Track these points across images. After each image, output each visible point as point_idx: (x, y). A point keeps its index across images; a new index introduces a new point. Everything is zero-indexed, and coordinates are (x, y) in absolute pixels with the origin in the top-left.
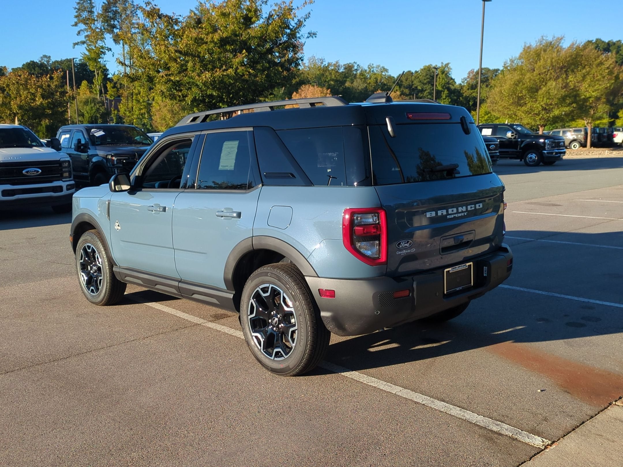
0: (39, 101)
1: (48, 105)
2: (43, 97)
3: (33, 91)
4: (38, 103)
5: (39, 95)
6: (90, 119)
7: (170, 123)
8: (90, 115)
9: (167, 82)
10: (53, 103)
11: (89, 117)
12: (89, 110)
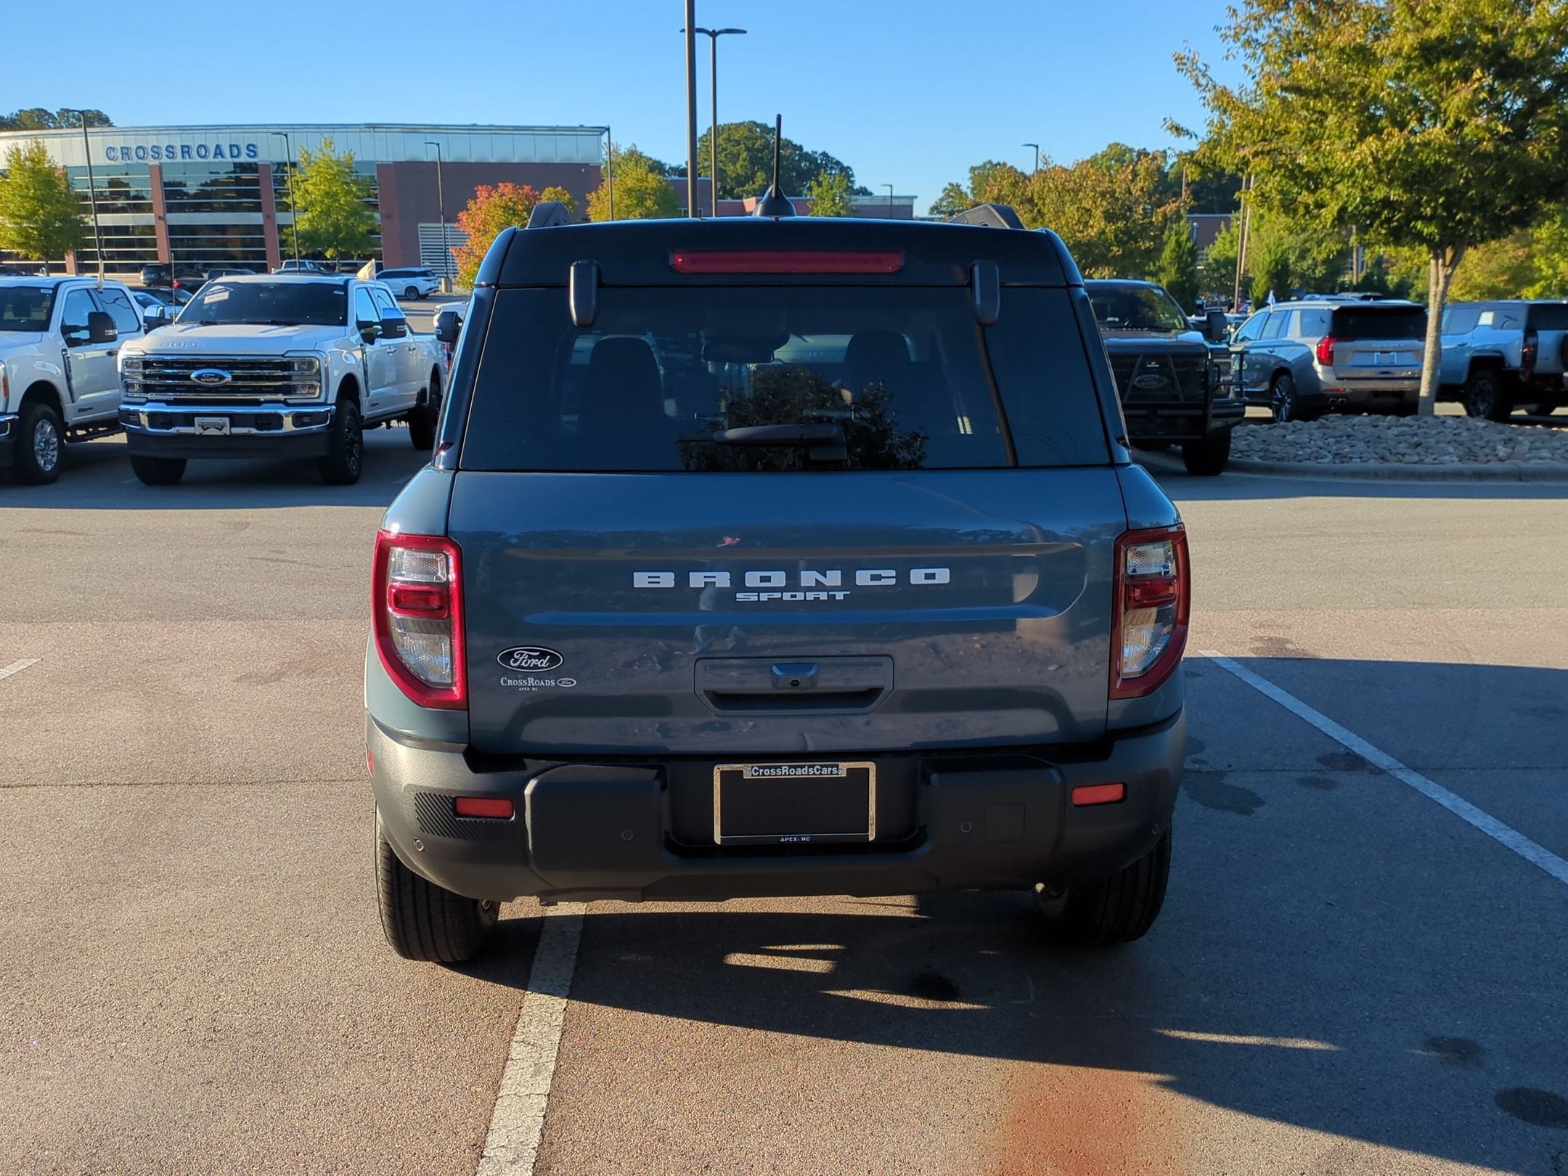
0: (1097, 224)
1: (1116, 237)
2: (1110, 217)
3: (1087, 204)
4: (1093, 232)
5: (1098, 213)
6: (1273, 264)
7: (1476, 275)
8: (1273, 258)
9: (1274, 169)
10: (1127, 232)
11: (1271, 263)
12: (1274, 244)
